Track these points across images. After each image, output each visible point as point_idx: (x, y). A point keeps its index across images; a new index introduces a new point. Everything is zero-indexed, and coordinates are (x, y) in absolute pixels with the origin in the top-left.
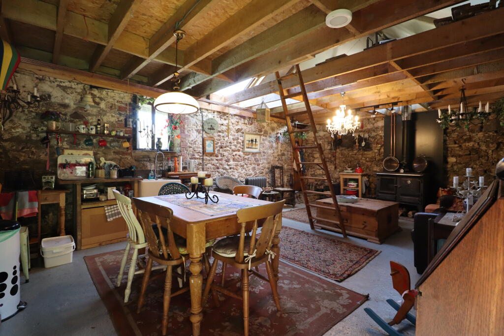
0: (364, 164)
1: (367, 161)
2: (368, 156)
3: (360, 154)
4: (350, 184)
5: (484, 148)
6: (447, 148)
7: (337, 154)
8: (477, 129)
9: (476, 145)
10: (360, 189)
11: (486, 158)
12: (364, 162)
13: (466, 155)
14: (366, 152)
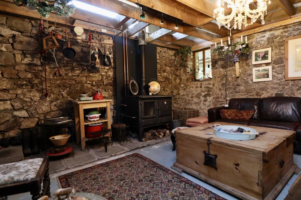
2: (95, 79)
3: (84, 76)
4: (91, 116)
10: (109, 120)
14: (91, 74)
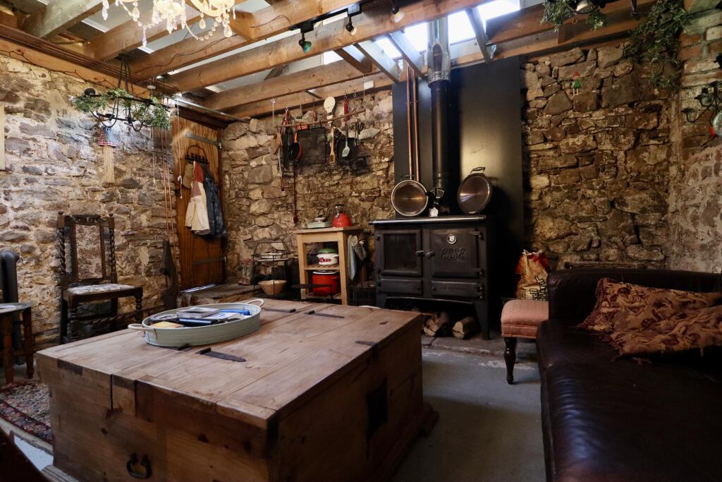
0: (356, 207)
1: (362, 200)
2: (365, 187)
3: (347, 184)
5: (607, 146)
6: (530, 152)
7: (299, 188)
8: (591, 101)
9: (590, 142)
10: (342, 268)
11: (613, 170)
12: (357, 201)
13: (569, 167)
14: (358, 179)
